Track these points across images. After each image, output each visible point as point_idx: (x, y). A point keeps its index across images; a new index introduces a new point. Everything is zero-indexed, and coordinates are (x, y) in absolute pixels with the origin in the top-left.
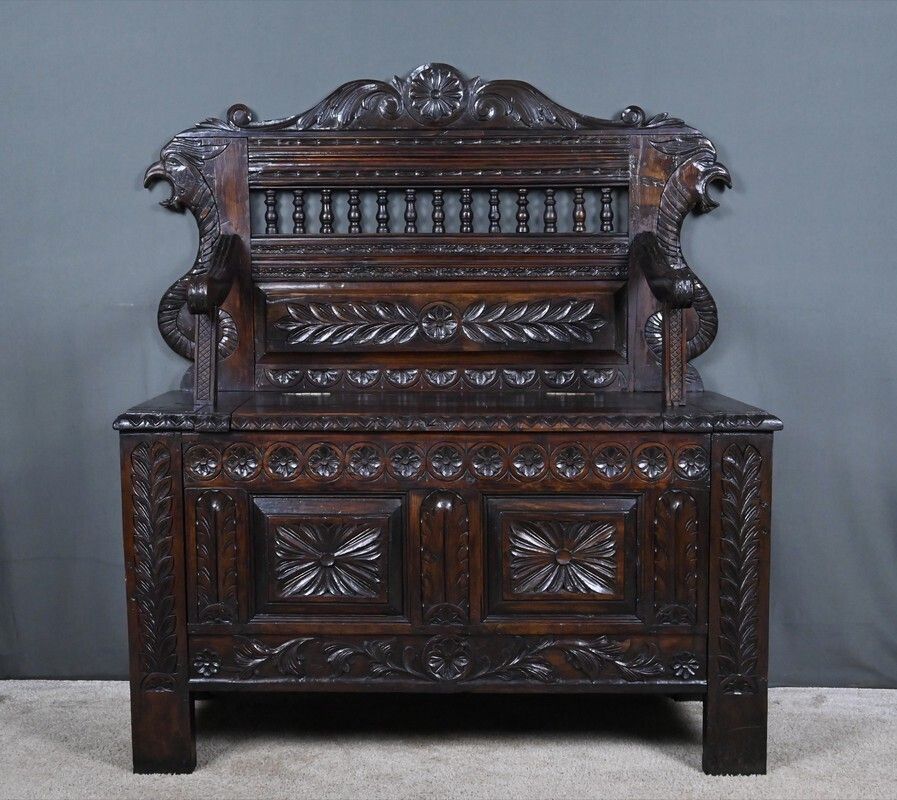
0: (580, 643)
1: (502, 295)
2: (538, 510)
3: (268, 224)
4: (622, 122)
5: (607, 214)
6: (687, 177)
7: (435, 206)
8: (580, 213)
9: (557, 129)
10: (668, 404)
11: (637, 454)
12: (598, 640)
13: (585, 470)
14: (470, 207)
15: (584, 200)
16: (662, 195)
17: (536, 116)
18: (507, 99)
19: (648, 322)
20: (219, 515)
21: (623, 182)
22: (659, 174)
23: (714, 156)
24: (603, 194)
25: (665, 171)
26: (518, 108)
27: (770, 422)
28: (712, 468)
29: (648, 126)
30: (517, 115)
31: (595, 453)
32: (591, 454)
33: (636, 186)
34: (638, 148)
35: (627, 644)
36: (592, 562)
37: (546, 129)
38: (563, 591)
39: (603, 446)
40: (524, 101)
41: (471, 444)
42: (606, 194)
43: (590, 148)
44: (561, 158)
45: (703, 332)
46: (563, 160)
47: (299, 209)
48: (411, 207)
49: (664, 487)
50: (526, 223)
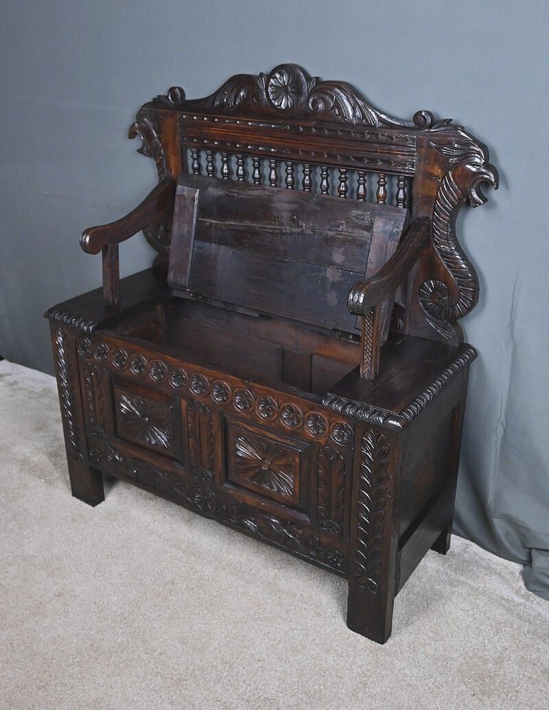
0: (274, 520)
2: (251, 431)
3: (194, 171)
4: (412, 124)
5: (401, 196)
6: (459, 176)
7: (288, 174)
8: (381, 192)
9: (365, 125)
10: (362, 376)
11: (306, 416)
12: (284, 523)
13: (275, 416)
14: (310, 177)
15: (386, 182)
16: (439, 189)
17: (351, 114)
18: (332, 97)
19: (422, 286)
20: (94, 378)
21: (410, 174)
22: (437, 171)
23: (483, 161)
24: (400, 181)
25: (442, 169)
26: (338, 105)
27: (395, 423)
28: (355, 442)
29: (432, 130)
30: (337, 111)
31: (282, 407)
32: (279, 407)
33: (419, 178)
34: (423, 147)
35: (301, 532)
36: (282, 474)
37: (356, 125)
38: (264, 485)
39: (286, 404)
40: (343, 100)
41: (211, 379)
42: (401, 181)
43: (387, 144)
44: (366, 149)
45: (462, 303)
46: (366, 151)
47: (210, 164)
48: (273, 172)
49: (323, 444)
50: (345, 194)
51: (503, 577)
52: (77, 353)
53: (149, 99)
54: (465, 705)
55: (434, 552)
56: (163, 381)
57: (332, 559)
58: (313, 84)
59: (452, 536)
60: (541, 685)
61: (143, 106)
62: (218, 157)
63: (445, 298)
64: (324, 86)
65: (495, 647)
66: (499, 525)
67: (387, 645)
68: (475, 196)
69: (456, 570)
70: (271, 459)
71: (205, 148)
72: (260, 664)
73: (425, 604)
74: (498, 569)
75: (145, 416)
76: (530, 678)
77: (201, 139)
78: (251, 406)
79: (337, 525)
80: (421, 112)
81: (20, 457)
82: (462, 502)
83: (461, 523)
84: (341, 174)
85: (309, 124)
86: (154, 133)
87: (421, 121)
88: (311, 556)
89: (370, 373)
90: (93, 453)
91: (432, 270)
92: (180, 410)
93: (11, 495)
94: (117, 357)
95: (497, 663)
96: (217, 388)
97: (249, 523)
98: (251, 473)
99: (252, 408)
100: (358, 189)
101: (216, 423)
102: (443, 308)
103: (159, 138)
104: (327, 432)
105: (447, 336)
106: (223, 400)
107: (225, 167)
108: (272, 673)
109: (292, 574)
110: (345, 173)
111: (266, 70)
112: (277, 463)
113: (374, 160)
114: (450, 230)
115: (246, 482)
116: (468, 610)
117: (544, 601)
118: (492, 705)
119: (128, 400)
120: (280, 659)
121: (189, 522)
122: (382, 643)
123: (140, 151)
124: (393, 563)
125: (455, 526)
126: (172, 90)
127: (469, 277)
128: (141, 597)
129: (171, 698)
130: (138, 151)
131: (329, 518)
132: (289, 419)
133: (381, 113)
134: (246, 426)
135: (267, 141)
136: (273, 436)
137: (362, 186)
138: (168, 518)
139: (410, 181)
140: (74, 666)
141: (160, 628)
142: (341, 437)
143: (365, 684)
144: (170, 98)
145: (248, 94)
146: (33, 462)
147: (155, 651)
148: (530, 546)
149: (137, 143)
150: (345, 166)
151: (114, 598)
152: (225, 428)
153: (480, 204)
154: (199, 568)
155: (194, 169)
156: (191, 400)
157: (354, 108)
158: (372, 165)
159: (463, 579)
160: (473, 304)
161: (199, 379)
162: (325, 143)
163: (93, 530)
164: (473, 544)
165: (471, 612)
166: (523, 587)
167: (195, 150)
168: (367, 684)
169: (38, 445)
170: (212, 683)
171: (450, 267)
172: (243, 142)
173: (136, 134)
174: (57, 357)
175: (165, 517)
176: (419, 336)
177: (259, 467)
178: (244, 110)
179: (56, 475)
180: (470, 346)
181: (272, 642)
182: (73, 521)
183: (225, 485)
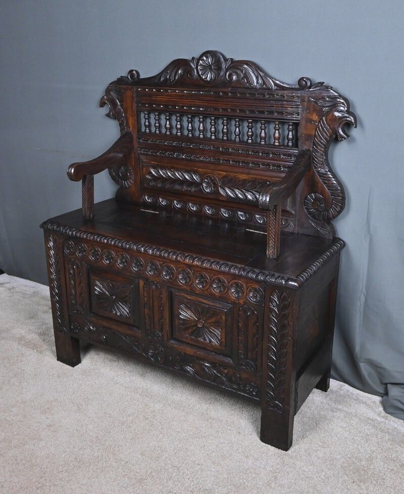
0: (206, 364)
1: (236, 174)
2: (190, 299)
3: (146, 128)
4: (297, 86)
5: (290, 136)
6: (330, 120)
7: (212, 126)
8: (277, 135)
9: (265, 89)
10: (268, 256)
11: (230, 284)
12: (214, 365)
13: (208, 286)
14: (227, 127)
15: (280, 128)
16: (316, 130)
17: (255, 81)
18: (242, 71)
19: (306, 198)
20: (76, 270)
21: (296, 120)
22: (315, 117)
23: (346, 109)
24: (289, 126)
25: (318, 116)
26: (246, 76)
27: (293, 283)
28: (265, 300)
29: (311, 90)
30: (246, 80)
31: (212, 279)
32: (210, 279)
33: (303, 123)
34: (305, 101)
35: (226, 371)
36: (212, 329)
37: (259, 89)
38: (200, 339)
39: (216, 277)
40: (249, 73)
41: (162, 263)
42: (291, 126)
43: (280, 101)
44: (266, 105)
45: (334, 208)
46: (267, 106)
47: (157, 122)
48: (201, 125)
49: (242, 303)
50: (251, 137)
51: (368, 405)
52: (63, 252)
53: (114, 79)
54: (347, 489)
55: (319, 390)
56: (127, 268)
57: (249, 390)
58: (229, 63)
59: (331, 380)
60: (400, 474)
61: (110, 84)
62: (163, 117)
63: (323, 205)
64: (237, 64)
65: (366, 450)
66: (364, 368)
67: (289, 452)
68: (341, 133)
69: (336, 401)
70: (205, 319)
71: (154, 110)
72: (199, 467)
73: (315, 424)
74: (364, 400)
75: (113, 295)
76: (393, 470)
77: (151, 105)
78: (190, 281)
79: (252, 363)
80: (303, 78)
81: (18, 336)
82: (337, 354)
83: (337, 370)
84: (249, 123)
85: (226, 90)
86: (118, 102)
87: (303, 84)
88: (234, 389)
89: (274, 254)
90: (74, 326)
91: (313, 186)
92: (139, 288)
93: (12, 361)
94: (93, 253)
95: (368, 461)
96: (165, 270)
97: (189, 368)
98: (190, 330)
99: (191, 282)
100: (261, 133)
101: (165, 295)
102: (321, 212)
103: (122, 106)
104: (245, 294)
105: (324, 232)
106: (170, 278)
107: (168, 123)
108: (208, 472)
109: (219, 407)
110: (251, 123)
111: (197, 56)
112: (208, 321)
113: (271, 112)
114: (324, 158)
115: (187, 338)
116: (346, 427)
117: (398, 420)
118: (367, 488)
119: (101, 284)
120: (214, 463)
121: (142, 375)
122: (286, 450)
123: (108, 115)
124: (293, 389)
125: (332, 373)
126: (131, 71)
127: (338, 190)
128: (110, 425)
129: (136, 491)
130: (106, 115)
131: (247, 358)
132: (218, 287)
133: (276, 80)
134: (186, 296)
135: (198, 103)
136: (206, 302)
137: (263, 131)
138: (127, 373)
139: (296, 125)
140: (63, 473)
141: (125, 445)
142: (256, 297)
143: (276, 478)
144: (129, 77)
145: (184, 72)
146: (28, 339)
147: (122, 461)
148: (386, 382)
149: (105, 110)
150: (251, 117)
151: (91, 427)
152: (171, 298)
153: (345, 139)
154: (152, 405)
155: (146, 126)
156: (146, 280)
157: (257, 78)
158: (270, 116)
159: (340, 407)
160: (342, 208)
161: (153, 264)
162: (238, 102)
163: (73, 382)
164: (345, 384)
165: (347, 429)
166: (383, 411)
167: (146, 112)
168: (277, 477)
169: (31, 328)
170: (165, 480)
171: (325, 183)
172: (181, 105)
173: (105, 103)
174: (49, 257)
175: (125, 373)
176: (305, 233)
177: (196, 325)
178: (181, 83)
179: (45, 347)
180: (340, 239)
181: (207, 452)
182: (59, 377)
183: (171, 341)
